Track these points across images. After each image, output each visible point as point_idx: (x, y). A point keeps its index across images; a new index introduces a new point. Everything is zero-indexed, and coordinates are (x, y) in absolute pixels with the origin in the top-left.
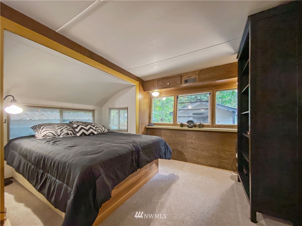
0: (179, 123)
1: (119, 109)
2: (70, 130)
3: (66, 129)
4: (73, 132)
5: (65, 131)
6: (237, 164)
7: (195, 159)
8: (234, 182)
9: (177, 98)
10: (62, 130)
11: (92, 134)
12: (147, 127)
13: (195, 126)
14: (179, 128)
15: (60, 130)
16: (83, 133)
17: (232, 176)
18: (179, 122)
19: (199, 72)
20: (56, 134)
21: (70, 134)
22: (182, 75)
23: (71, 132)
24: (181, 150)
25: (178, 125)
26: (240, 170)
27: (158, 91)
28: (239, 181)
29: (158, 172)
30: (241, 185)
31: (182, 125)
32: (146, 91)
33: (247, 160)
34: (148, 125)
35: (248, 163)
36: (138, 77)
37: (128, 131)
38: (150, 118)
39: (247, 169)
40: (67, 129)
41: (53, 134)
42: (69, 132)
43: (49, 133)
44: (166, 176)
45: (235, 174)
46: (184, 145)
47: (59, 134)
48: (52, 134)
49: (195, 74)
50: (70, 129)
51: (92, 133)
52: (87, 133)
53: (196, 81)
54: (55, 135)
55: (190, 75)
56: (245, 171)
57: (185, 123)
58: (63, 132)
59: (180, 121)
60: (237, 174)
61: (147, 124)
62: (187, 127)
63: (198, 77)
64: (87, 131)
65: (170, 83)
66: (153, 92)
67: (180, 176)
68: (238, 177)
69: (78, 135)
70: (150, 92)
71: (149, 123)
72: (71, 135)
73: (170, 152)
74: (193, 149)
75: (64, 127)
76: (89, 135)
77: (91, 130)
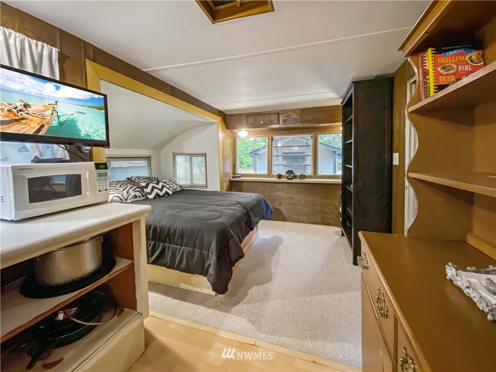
0: (276, 174)
1: (192, 155)
2: (137, 191)
3: (132, 189)
4: (141, 193)
5: (132, 193)
6: (341, 219)
7: (296, 217)
8: (338, 237)
9: (272, 139)
10: (128, 191)
11: (166, 195)
12: (232, 179)
13: (295, 177)
14: (276, 179)
15: (125, 192)
16: (157, 194)
17: (336, 232)
18: (275, 172)
19: (300, 111)
20: (122, 198)
21: (138, 196)
22: (280, 113)
23: (140, 194)
24: (278, 208)
25: (273, 176)
26: (344, 225)
27: (246, 130)
28: (343, 235)
29: (258, 236)
30: (345, 239)
31: (280, 176)
32: (230, 129)
33: (350, 213)
34: (233, 177)
35: (351, 216)
36: (219, 110)
37: (207, 187)
38: (234, 166)
39: (351, 222)
40: (134, 190)
41: (120, 198)
42: (138, 194)
43: (116, 197)
44: (268, 240)
45: (339, 230)
46: (282, 202)
47: (126, 198)
48: (118, 198)
49: (296, 113)
50: (137, 189)
51: (167, 193)
52: (161, 194)
53: (296, 123)
54: (122, 200)
55: (290, 113)
56: (348, 224)
57: (283, 173)
58: (130, 194)
59: (276, 170)
60: (341, 229)
61: (232, 175)
62: (286, 179)
63: (299, 117)
64: (161, 190)
65: (265, 121)
66: (240, 131)
67: (283, 237)
68: (342, 232)
69: (151, 197)
70: (236, 131)
71: (234, 174)
72: (140, 197)
73: (271, 211)
74: (293, 206)
75: (129, 187)
76: (163, 196)
77: (165, 190)
